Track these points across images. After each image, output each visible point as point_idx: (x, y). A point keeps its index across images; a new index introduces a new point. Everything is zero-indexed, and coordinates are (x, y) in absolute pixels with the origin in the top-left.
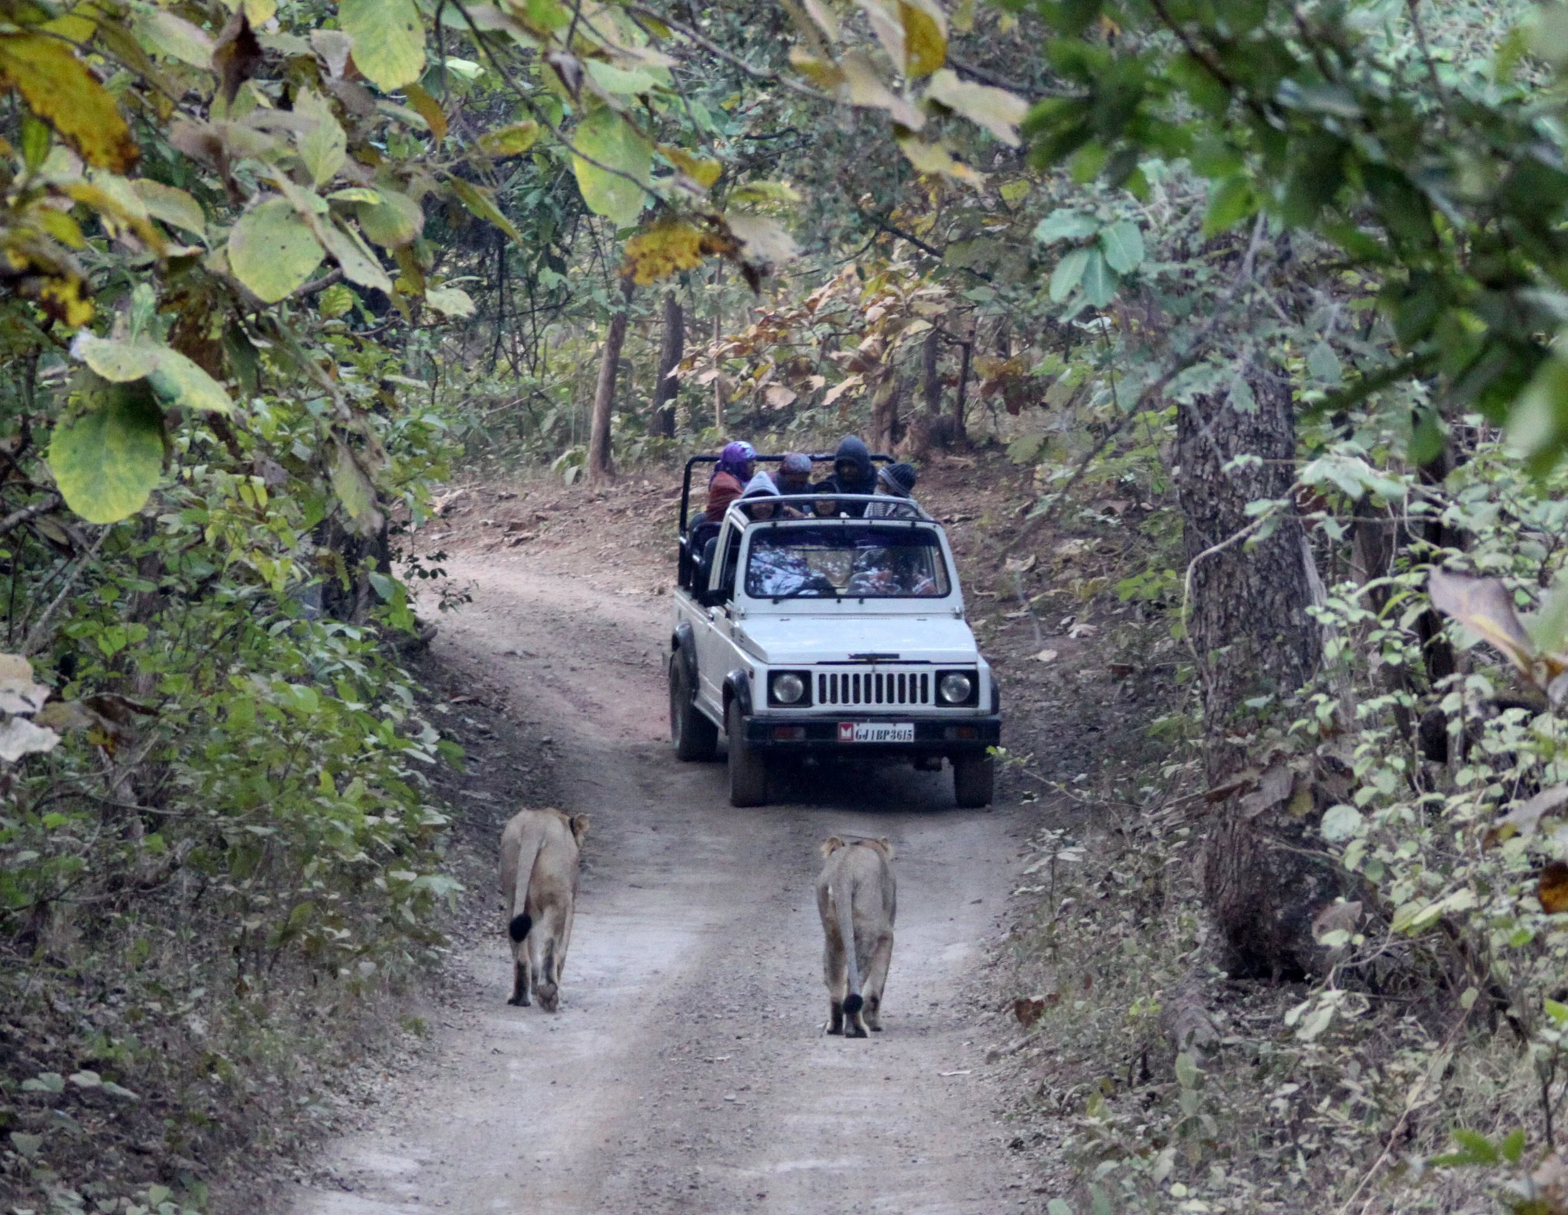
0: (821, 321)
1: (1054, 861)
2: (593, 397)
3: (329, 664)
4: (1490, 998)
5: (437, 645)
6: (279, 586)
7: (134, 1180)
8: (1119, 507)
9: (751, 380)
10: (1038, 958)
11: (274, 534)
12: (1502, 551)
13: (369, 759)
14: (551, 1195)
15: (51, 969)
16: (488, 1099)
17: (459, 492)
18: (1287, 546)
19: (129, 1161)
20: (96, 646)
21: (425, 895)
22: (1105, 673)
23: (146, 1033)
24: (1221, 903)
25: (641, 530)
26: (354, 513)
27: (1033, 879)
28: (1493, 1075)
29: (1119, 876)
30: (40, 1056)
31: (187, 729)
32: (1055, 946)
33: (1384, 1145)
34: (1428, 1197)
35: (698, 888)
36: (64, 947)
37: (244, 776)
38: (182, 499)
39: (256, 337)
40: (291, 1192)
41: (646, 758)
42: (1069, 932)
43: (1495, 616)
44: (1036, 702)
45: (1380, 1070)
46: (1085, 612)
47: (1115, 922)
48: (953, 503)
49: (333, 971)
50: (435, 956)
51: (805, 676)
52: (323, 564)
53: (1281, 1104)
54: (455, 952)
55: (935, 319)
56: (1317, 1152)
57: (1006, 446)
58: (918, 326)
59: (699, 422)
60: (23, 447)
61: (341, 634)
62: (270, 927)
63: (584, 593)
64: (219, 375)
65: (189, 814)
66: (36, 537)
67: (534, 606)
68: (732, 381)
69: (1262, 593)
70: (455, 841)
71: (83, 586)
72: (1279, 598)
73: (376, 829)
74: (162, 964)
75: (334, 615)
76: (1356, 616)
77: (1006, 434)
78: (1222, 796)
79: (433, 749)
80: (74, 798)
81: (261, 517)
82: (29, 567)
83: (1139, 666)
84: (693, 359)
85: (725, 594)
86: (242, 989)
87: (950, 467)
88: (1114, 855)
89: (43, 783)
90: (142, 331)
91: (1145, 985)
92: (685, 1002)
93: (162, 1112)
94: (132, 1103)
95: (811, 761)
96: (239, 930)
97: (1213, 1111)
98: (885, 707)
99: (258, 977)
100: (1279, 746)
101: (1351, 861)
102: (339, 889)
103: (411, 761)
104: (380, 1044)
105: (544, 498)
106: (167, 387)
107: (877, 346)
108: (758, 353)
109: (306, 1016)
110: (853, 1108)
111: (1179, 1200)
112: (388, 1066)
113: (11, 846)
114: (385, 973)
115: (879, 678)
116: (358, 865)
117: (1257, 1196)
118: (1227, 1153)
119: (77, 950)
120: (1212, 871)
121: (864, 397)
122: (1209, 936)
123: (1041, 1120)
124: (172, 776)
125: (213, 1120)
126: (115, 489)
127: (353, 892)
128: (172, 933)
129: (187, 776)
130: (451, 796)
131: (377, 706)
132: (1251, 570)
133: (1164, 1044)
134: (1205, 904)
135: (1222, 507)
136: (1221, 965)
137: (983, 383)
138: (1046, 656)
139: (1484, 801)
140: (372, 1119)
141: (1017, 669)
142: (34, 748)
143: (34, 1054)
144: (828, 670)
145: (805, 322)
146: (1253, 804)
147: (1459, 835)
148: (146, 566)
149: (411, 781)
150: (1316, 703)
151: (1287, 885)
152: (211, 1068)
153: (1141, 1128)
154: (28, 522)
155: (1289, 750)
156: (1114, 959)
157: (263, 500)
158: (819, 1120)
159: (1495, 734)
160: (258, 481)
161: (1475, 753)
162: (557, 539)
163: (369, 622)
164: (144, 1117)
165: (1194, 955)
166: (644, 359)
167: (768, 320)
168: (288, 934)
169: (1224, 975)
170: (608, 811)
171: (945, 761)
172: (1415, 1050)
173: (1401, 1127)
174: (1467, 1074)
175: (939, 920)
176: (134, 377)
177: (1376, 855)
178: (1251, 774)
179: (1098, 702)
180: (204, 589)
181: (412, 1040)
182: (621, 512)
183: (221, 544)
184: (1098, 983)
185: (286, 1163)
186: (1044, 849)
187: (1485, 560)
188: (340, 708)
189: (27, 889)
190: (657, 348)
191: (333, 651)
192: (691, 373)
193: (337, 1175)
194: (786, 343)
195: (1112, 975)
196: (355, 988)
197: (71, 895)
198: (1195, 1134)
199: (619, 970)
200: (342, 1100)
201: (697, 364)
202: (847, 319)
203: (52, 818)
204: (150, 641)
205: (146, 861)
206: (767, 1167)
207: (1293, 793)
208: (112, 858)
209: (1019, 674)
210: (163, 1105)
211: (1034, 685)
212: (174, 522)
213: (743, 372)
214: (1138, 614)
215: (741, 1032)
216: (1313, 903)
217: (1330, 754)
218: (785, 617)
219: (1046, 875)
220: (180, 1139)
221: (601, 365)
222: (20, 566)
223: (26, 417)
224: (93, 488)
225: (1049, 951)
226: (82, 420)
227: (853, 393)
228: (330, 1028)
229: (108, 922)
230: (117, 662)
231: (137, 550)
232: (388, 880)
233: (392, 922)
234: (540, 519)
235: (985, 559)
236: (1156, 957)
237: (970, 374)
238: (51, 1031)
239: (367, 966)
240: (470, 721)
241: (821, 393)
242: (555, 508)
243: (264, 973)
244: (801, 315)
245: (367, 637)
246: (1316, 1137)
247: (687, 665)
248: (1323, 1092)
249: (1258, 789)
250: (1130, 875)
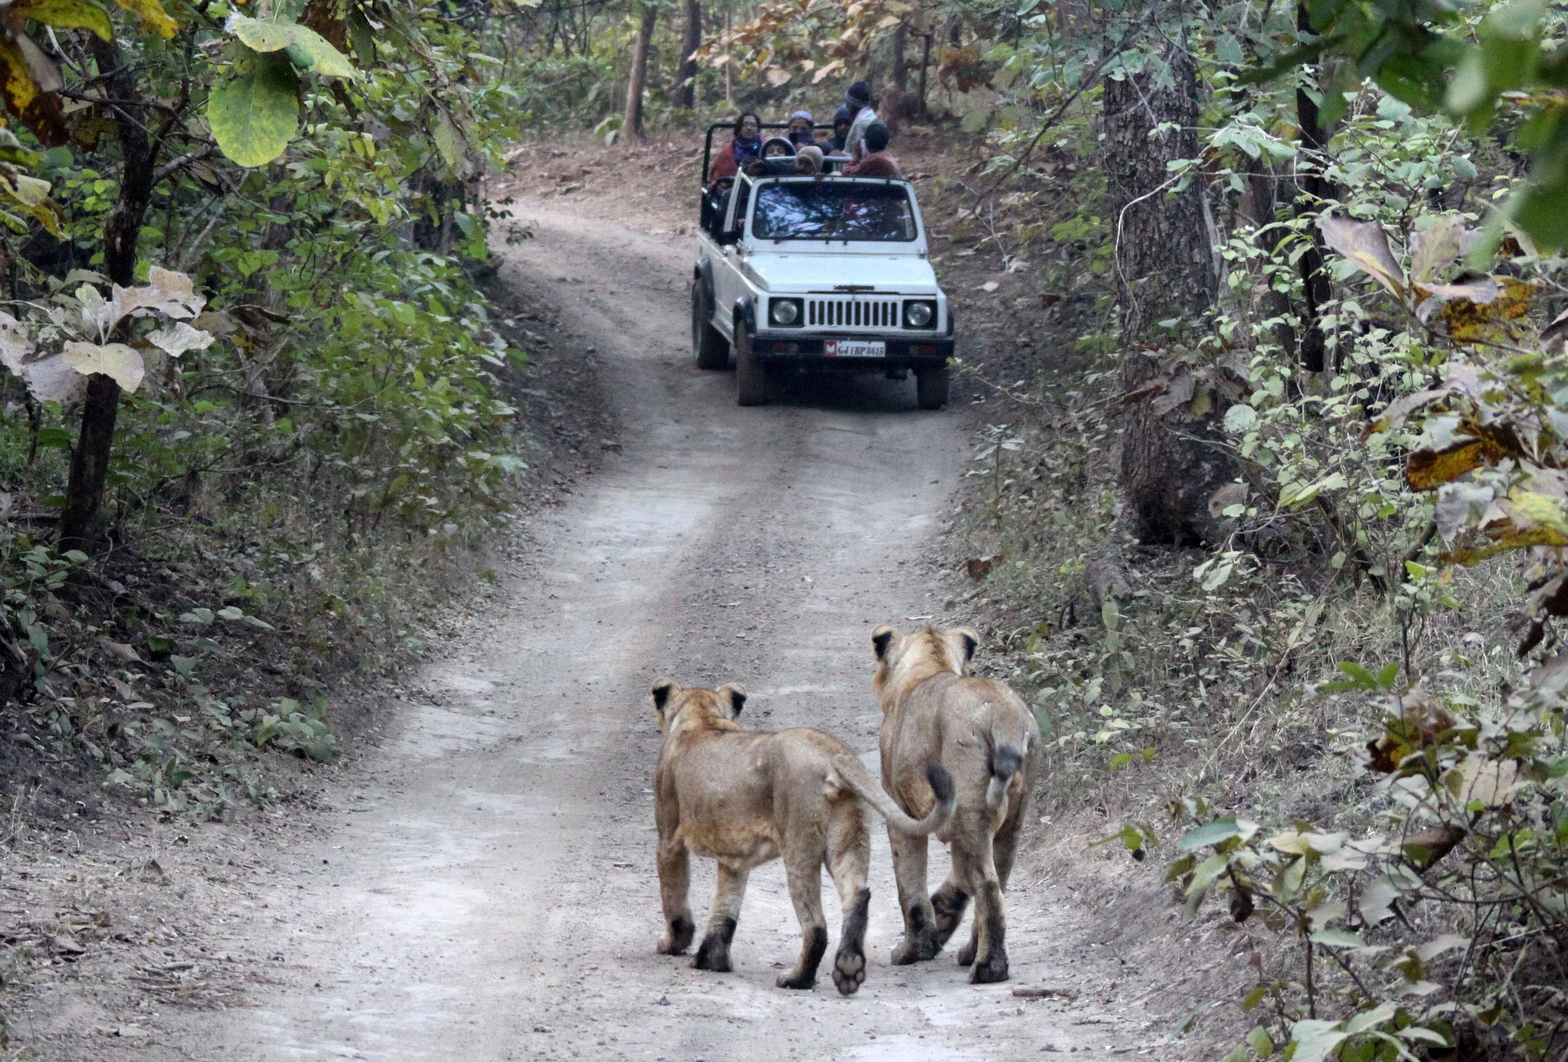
0: (811, 16)
1: (999, 450)
2: (628, 77)
3: (421, 285)
4: (1355, 559)
5: (503, 272)
6: (383, 221)
7: (268, 695)
8: (1049, 168)
9: (755, 64)
10: (985, 527)
11: (380, 181)
12: (1370, 201)
13: (451, 362)
14: (600, 711)
15: (200, 526)
16: (548, 635)
17: (520, 150)
18: (1190, 199)
19: (264, 680)
20: (236, 268)
21: (497, 471)
22: (1036, 300)
23: (277, 578)
24: (1134, 484)
25: (667, 183)
26: (450, 162)
27: (981, 464)
28: (1357, 621)
29: (1050, 462)
30: (192, 594)
31: (307, 334)
32: (999, 518)
33: (1270, 676)
34: (1305, 718)
35: (713, 468)
36: (210, 509)
37: (354, 374)
38: (305, 150)
39: (372, 18)
40: (392, 706)
41: (670, 365)
42: (1013, 507)
43: (1373, 253)
44: (982, 323)
45: (1267, 615)
46: (1021, 252)
47: (1047, 499)
48: (916, 164)
49: (424, 530)
50: (503, 520)
51: (799, 302)
52: (418, 205)
53: (1187, 643)
54: (519, 517)
55: (903, 16)
56: (1215, 682)
57: (959, 119)
58: (889, 21)
59: (713, 97)
60: (182, 107)
61: (429, 262)
62: (373, 495)
63: (620, 232)
64: (345, 50)
65: (311, 403)
66: (190, 177)
67: (581, 241)
68: (738, 64)
69: (1170, 236)
70: (518, 429)
71: (224, 221)
72: (1183, 240)
73: (458, 418)
74: (288, 523)
75: (423, 247)
76: (1253, 253)
77: (958, 109)
78: (1137, 398)
79: (502, 355)
80: (221, 391)
81: (369, 165)
82: (181, 204)
83: (1063, 295)
84: (709, 46)
85: (735, 236)
86: (351, 544)
87: (914, 135)
88: (1047, 445)
89: (192, 378)
90: (282, 12)
91: (1071, 549)
92: (703, 559)
93: (290, 641)
94: (266, 634)
95: (802, 370)
96: (349, 497)
97: (1133, 650)
98: (862, 328)
99: (364, 535)
100: (1184, 358)
101: (1247, 450)
102: (427, 465)
103: (485, 365)
104: (461, 589)
105: (589, 156)
106: (302, 57)
107: (856, 37)
108: (761, 41)
109: (402, 566)
110: (839, 644)
111: (1104, 719)
112: (468, 607)
113: (168, 427)
114: (464, 533)
115: (858, 305)
116: (442, 447)
117: (1167, 716)
118: (1142, 682)
119: (222, 511)
120: (1127, 459)
121: (844, 78)
122: (1124, 509)
123: (990, 656)
124: (295, 374)
125: (330, 648)
126: (260, 139)
127: (439, 468)
128: (296, 499)
129: (307, 374)
130: (514, 392)
131: (457, 320)
132: (1161, 217)
133: (1088, 597)
134: (1120, 484)
135: (1139, 167)
136: (1134, 533)
137: (941, 68)
138: (990, 286)
139: (1354, 403)
140: (456, 649)
141: (967, 297)
142: (193, 347)
143: (188, 593)
144: (818, 298)
145: (799, 17)
146: (1164, 406)
147: (1332, 429)
148: (276, 204)
149: (484, 381)
150: (1220, 323)
151: (1187, 470)
152: (329, 606)
153: (1070, 662)
154: (185, 167)
155: (1192, 362)
156: (1046, 528)
157: (372, 152)
158: (812, 653)
159: (1363, 349)
160: (368, 137)
161: (1346, 364)
162: (599, 189)
163: (451, 253)
164: (276, 644)
165: (1112, 526)
166: (669, 46)
167: (769, 16)
168: (388, 501)
169: (1136, 541)
170: (640, 406)
171: (910, 371)
172: (1295, 601)
173: (1283, 662)
174: (1336, 620)
175: (904, 496)
176: (275, 49)
177: (1266, 445)
178: (1162, 381)
179: (1032, 323)
180: (324, 223)
181: (486, 587)
182: (650, 168)
183: (336, 186)
184: (1034, 546)
185: (388, 683)
186: (991, 440)
187: (1355, 210)
188: (431, 321)
189: (180, 462)
190: (679, 37)
191: (423, 275)
192: (707, 57)
193: (429, 693)
194: (782, 35)
195: (1045, 540)
196: (441, 545)
197: (216, 467)
198: (1116, 669)
199: (649, 533)
200: (431, 634)
201: (712, 50)
202: (832, 15)
203: (201, 405)
204: (279, 264)
205: (275, 441)
206: (771, 691)
207: (1195, 396)
208: (248, 438)
209: (968, 301)
210: (291, 635)
211: (980, 310)
212: (301, 169)
213: (749, 56)
214: (1064, 254)
215: (749, 584)
216: (1208, 484)
217: (1226, 365)
218: (784, 255)
219: (991, 462)
220: (304, 663)
221: (635, 51)
222: (175, 203)
223: (186, 82)
224: (242, 138)
225: (994, 522)
226: (234, 83)
227: (836, 74)
228: (421, 576)
229: (245, 488)
230: (251, 281)
231: (271, 190)
232: (467, 459)
233: (471, 493)
234: (586, 172)
235: (941, 209)
236: (1081, 527)
237: (930, 60)
238: (202, 576)
239: (450, 527)
240: (530, 334)
241: (812, 73)
242: (598, 164)
243: (369, 532)
244: (795, 12)
245: (450, 264)
246: (1214, 670)
247: (705, 289)
248: (1220, 634)
249: (1166, 393)
250: (1060, 461)
